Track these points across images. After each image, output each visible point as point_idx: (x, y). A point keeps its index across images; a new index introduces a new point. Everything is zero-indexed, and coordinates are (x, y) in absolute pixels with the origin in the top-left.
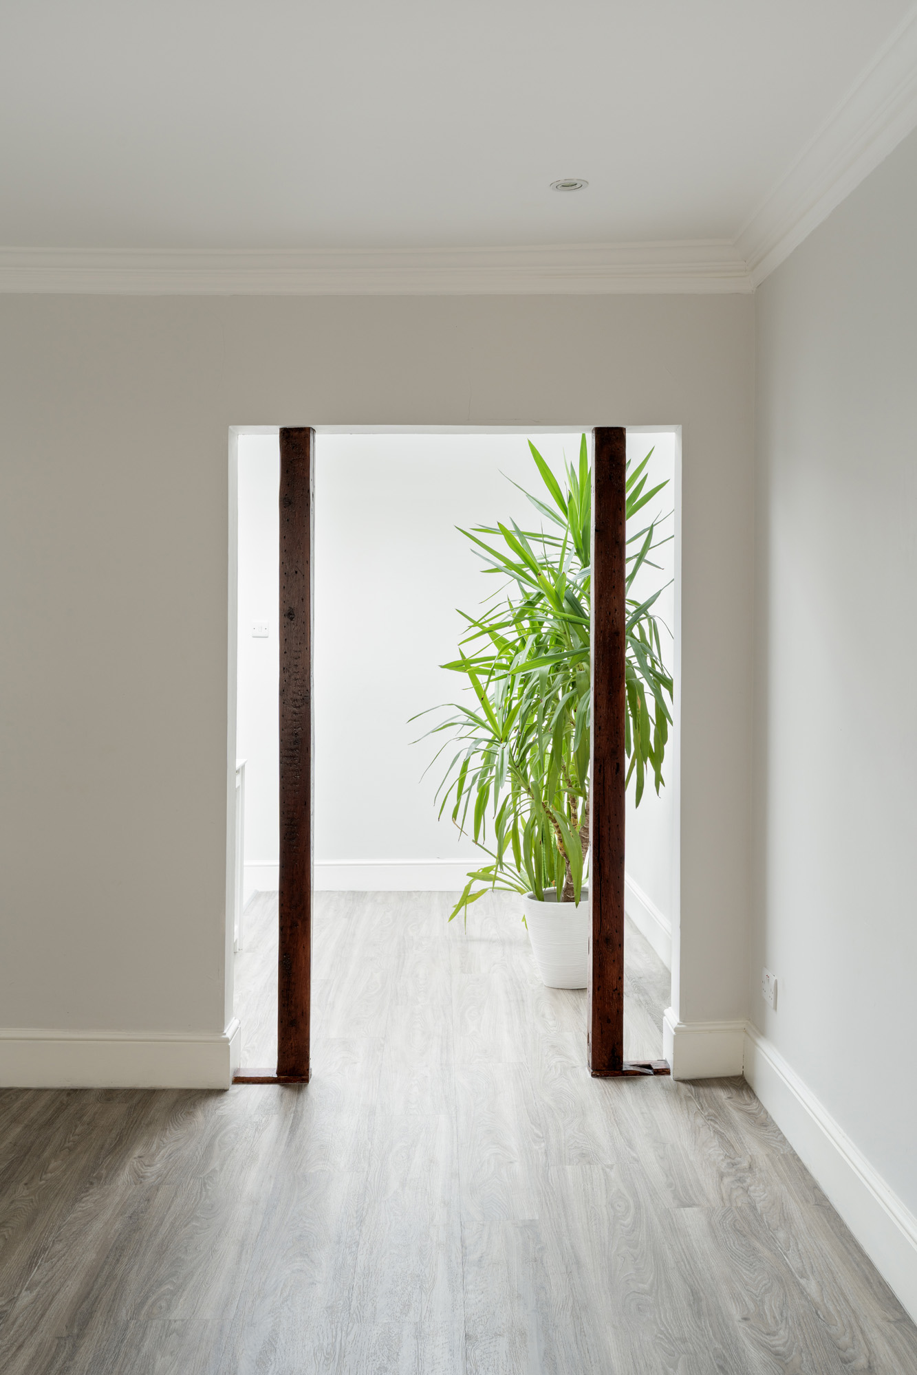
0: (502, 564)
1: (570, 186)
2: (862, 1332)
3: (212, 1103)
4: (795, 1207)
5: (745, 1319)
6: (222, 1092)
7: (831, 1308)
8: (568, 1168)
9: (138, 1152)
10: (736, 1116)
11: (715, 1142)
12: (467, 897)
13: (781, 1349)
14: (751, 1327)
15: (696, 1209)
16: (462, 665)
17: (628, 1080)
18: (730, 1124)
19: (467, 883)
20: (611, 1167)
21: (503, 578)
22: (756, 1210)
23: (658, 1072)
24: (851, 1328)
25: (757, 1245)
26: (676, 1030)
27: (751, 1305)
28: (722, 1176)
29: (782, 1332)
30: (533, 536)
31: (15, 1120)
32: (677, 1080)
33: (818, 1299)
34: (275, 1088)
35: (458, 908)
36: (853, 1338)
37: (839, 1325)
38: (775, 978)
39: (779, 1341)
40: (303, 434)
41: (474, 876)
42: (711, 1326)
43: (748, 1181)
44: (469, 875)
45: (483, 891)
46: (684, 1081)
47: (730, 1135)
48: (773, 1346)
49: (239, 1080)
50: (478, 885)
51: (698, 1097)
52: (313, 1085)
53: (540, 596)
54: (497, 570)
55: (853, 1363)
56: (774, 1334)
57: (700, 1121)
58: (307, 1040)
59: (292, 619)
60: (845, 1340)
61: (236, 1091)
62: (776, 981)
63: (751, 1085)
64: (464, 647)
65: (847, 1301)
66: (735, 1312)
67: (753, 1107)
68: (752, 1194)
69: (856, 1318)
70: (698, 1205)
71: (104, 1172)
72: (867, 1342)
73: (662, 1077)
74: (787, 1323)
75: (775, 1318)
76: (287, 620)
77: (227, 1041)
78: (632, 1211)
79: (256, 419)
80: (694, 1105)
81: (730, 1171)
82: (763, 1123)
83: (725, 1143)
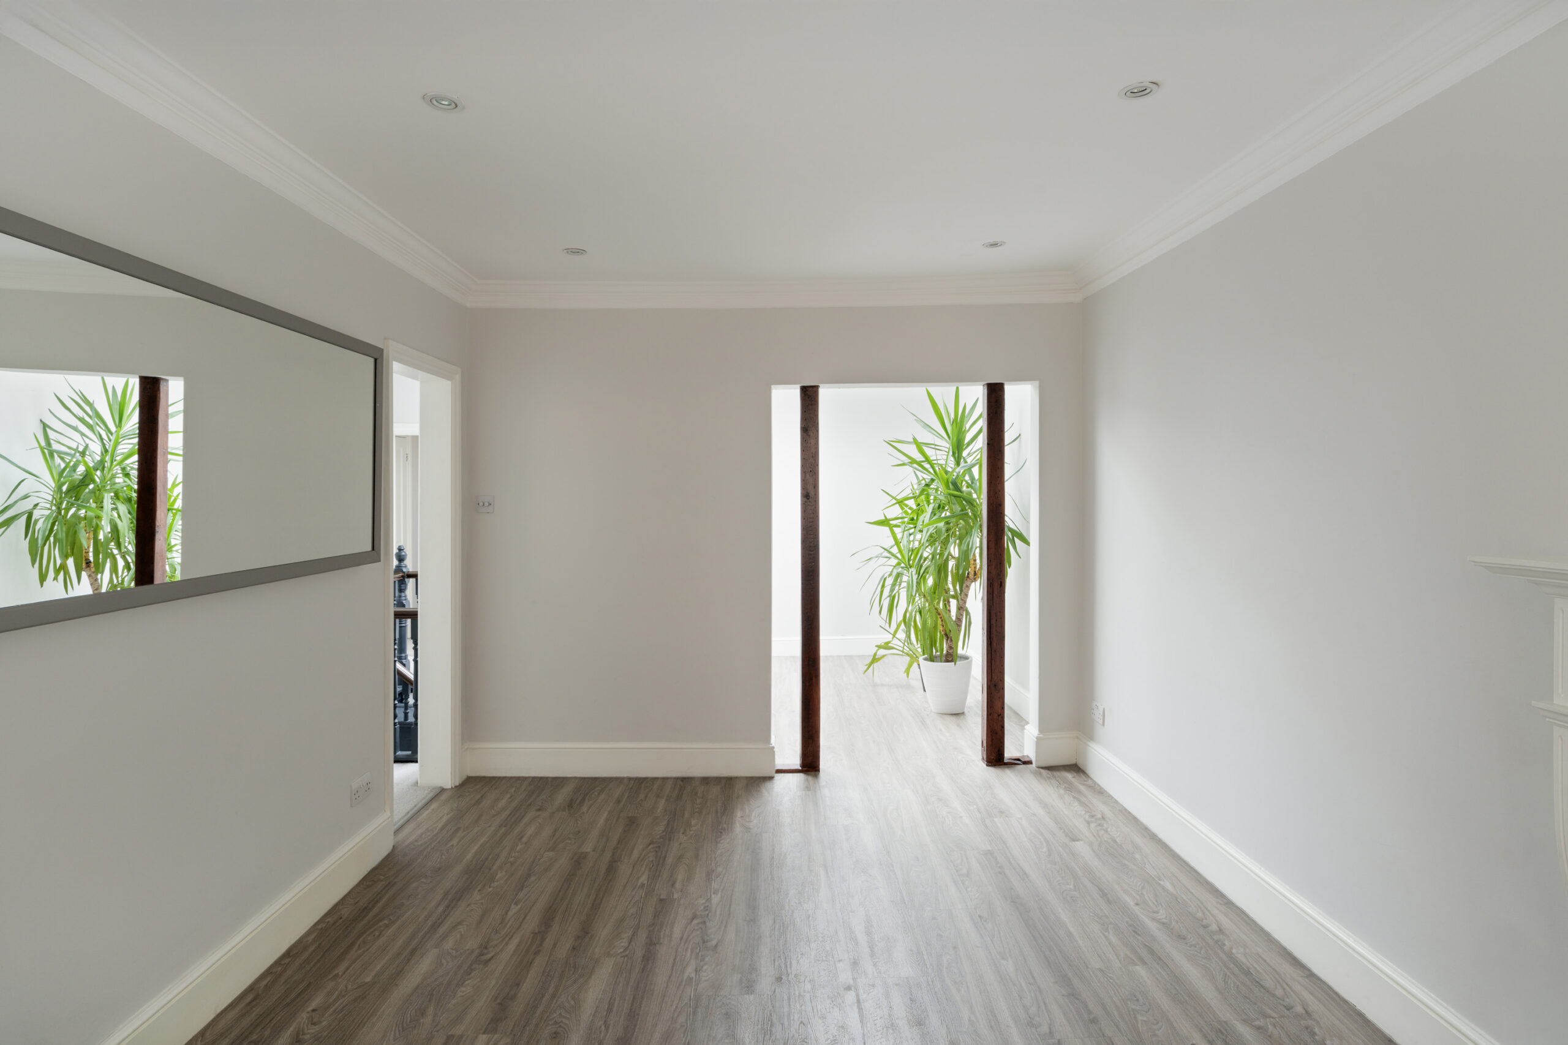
0: (907, 460)
1: (994, 245)
2: (1208, 911)
3: (768, 784)
4: (1139, 840)
5: (1137, 904)
6: (771, 778)
7: (1184, 897)
8: (996, 819)
9: (739, 814)
10: (1082, 788)
11: (1076, 803)
12: (875, 659)
13: (1164, 920)
14: (1142, 908)
15: (1081, 842)
16: (884, 522)
17: (1008, 767)
18: (1079, 792)
19: (874, 652)
20: (1021, 819)
21: (908, 469)
22: (1117, 842)
23: (1025, 763)
24: (1201, 908)
25: (1126, 862)
26: (1037, 738)
27: (1137, 897)
28: (1088, 823)
29: (1161, 911)
30: (926, 444)
31: (658, 796)
32: (1038, 767)
33: (1175, 893)
34: (800, 777)
35: (870, 665)
36: (1204, 914)
37: (1193, 906)
38: (1103, 707)
39: (1162, 915)
40: (815, 389)
41: (879, 647)
42: (1119, 909)
43: (1105, 825)
44: (876, 646)
45: (884, 656)
46: (1042, 768)
47: (1083, 799)
48: (1160, 919)
49: (779, 771)
50: (882, 652)
51: (1054, 777)
52: (822, 773)
53: (933, 480)
54: (903, 464)
55: (1210, 928)
56: (1157, 912)
57: (1062, 791)
58: (818, 747)
59: (808, 499)
60: (1200, 915)
61: (779, 778)
62: (1104, 709)
63: (1084, 769)
64: (886, 512)
65: (1191, 893)
66: (1131, 902)
67: (1090, 782)
68: (1111, 833)
69: (1202, 903)
70: (1082, 840)
71: (725, 826)
72: (1212, 915)
73: (1028, 766)
74: (1162, 906)
75: (1154, 903)
76: (805, 499)
77: (773, 748)
78: (1045, 844)
79: (785, 381)
80: (1054, 782)
81: (1092, 819)
82: (1100, 792)
83: (1081, 803)
